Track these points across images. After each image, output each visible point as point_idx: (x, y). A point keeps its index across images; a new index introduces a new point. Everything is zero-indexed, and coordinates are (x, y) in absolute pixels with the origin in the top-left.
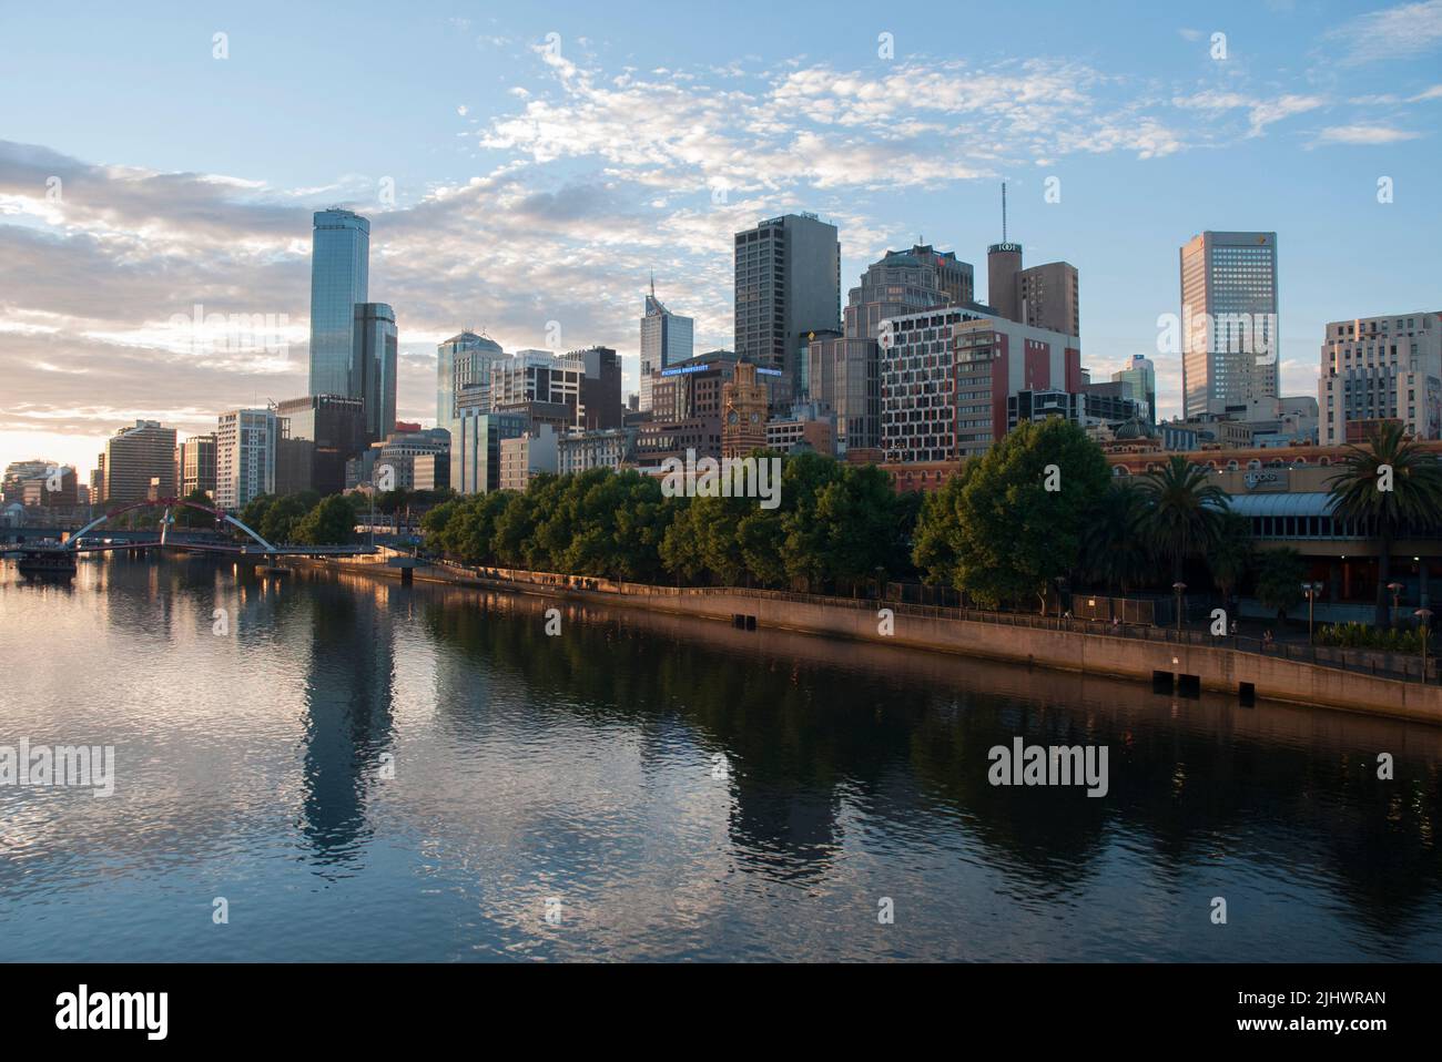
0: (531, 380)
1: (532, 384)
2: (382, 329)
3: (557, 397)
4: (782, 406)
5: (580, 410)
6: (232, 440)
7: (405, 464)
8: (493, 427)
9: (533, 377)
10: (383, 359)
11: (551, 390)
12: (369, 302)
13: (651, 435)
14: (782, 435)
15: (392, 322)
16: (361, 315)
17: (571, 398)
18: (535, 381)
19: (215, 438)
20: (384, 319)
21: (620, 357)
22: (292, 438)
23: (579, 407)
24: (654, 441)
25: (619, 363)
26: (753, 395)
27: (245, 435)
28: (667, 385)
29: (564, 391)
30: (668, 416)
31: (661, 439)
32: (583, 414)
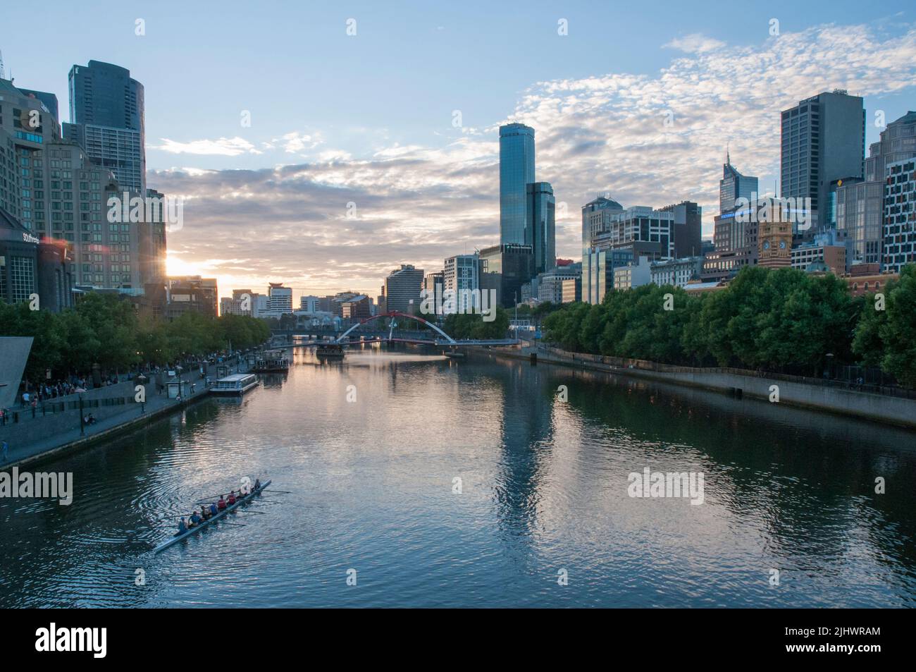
0: (636, 227)
1: (637, 230)
2: (544, 199)
3: (654, 238)
4: (809, 236)
5: (672, 246)
6: (452, 275)
7: (558, 286)
8: (609, 260)
9: (638, 225)
10: (546, 218)
11: (650, 233)
12: (536, 181)
13: (713, 261)
14: (801, 257)
15: (551, 194)
16: (531, 190)
17: (664, 238)
18: (639, 227)
19: (443, 273)
20: (545, 192)
21: (700, 208)
22: (489, 272)
23: (670, 243)
24: (715, 264)
25: (700, 212)
26: (781, 229)
27: (459, 270)
28: (726, 225)
29: (659, 233)
30: (725, 247)
31: (720, 263)
32: (673, 248)
